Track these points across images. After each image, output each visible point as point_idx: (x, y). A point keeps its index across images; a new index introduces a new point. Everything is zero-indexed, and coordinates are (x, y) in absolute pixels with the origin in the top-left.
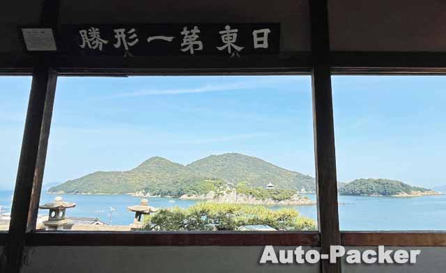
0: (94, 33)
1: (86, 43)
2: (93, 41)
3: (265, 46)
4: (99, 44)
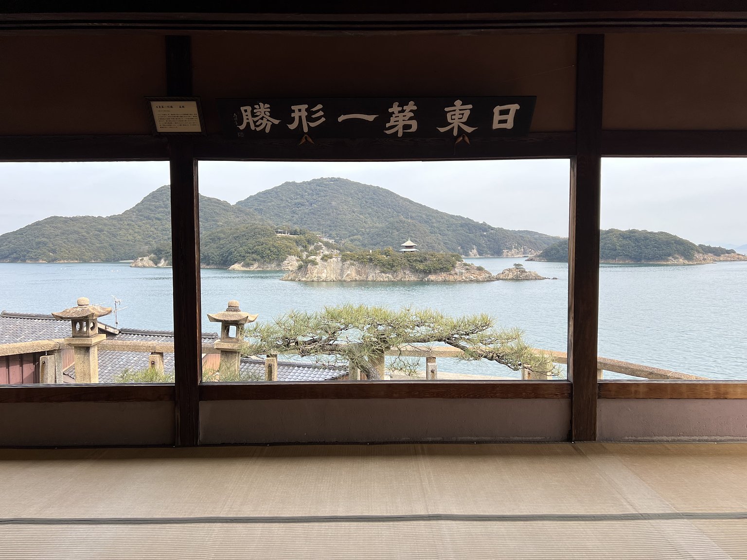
0: (263, 110)
1: (248, 124)
2: (258, 121)
3: (509, 125)
4: (267, 124)
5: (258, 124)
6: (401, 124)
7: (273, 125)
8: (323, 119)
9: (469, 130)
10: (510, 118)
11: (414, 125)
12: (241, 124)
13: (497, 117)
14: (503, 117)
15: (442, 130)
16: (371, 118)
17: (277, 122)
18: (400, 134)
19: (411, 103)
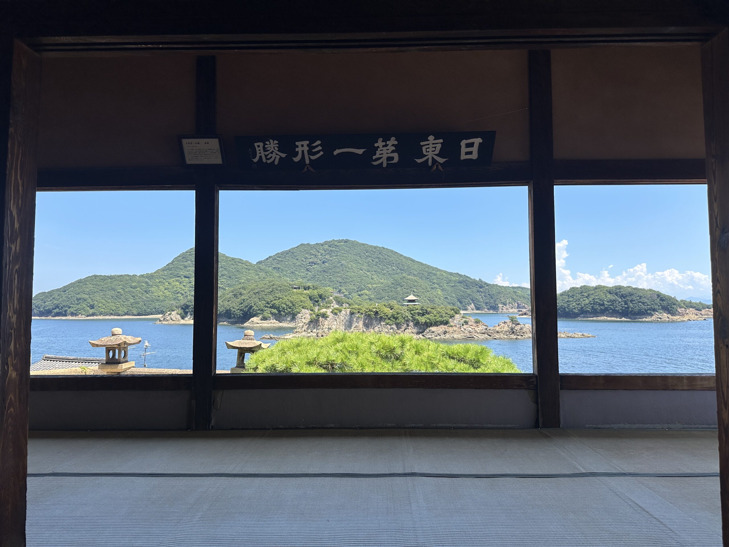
0: (272, 145)
1: (261, 157)
2: (268, 155)
3: (475, 156)
4: (276, 157)
5: (268, 157)
6: (385, 156)
7: (281, 158)
8: (322, 153)
9: (441, 160)
10: (475, 149)
11: (396, 156)
12: (255, 157)
13: (464, 150)
14: (469, 149)
15: (419, 161)
16: (360, 151)
17: (284, 155)
18: (385, 165)
19: (393, 138)
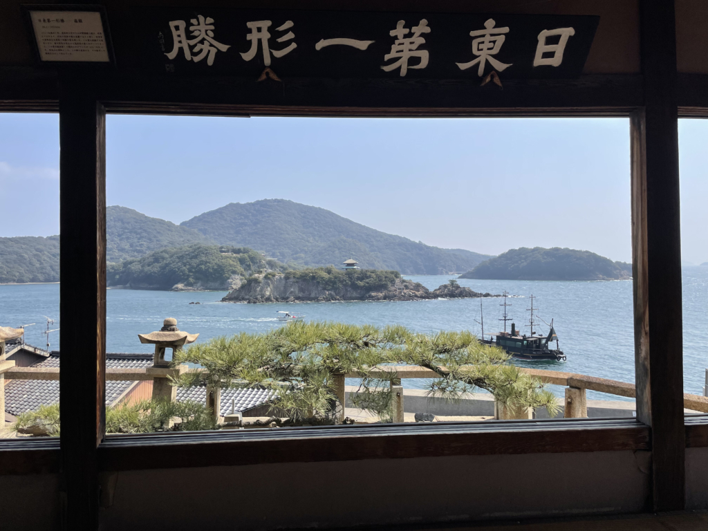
0: (203, 27)
1: (181, 50)
2: (195, 45)
3: (556, 61)
4: (209, 51)
5: (196, 50)
6: (406, 56)
7: (219, 52)
8: (294, 46)
9: (500, 66)
10: (559, 49)
11: (425, 55)
12: (170, 49)
13: (542, 48)
14: (550, 48)
15: (463, 66)
16: (363, 45)
17: (224, 48)
18: (403, 72)
19: (424, 22)
